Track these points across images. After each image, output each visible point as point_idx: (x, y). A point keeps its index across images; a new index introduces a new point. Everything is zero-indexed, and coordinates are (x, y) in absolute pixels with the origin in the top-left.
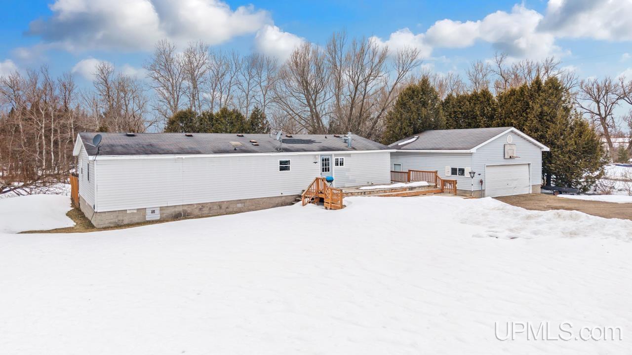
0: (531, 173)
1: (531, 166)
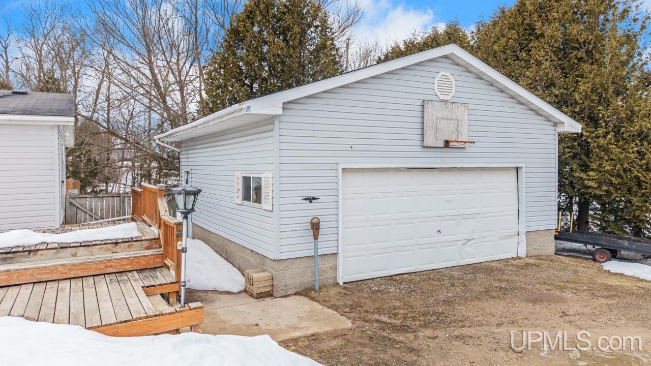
0: (523, 194)
1: (523, 173)
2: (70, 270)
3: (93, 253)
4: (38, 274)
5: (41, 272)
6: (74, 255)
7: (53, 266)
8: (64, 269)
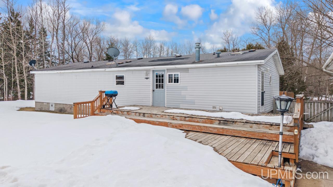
2: (247, 134)
3: (260, 128)
4: (234, 132)
5: (235, 132)
6: (251, 127)
7: (240, 130)
8: (244, 132)
